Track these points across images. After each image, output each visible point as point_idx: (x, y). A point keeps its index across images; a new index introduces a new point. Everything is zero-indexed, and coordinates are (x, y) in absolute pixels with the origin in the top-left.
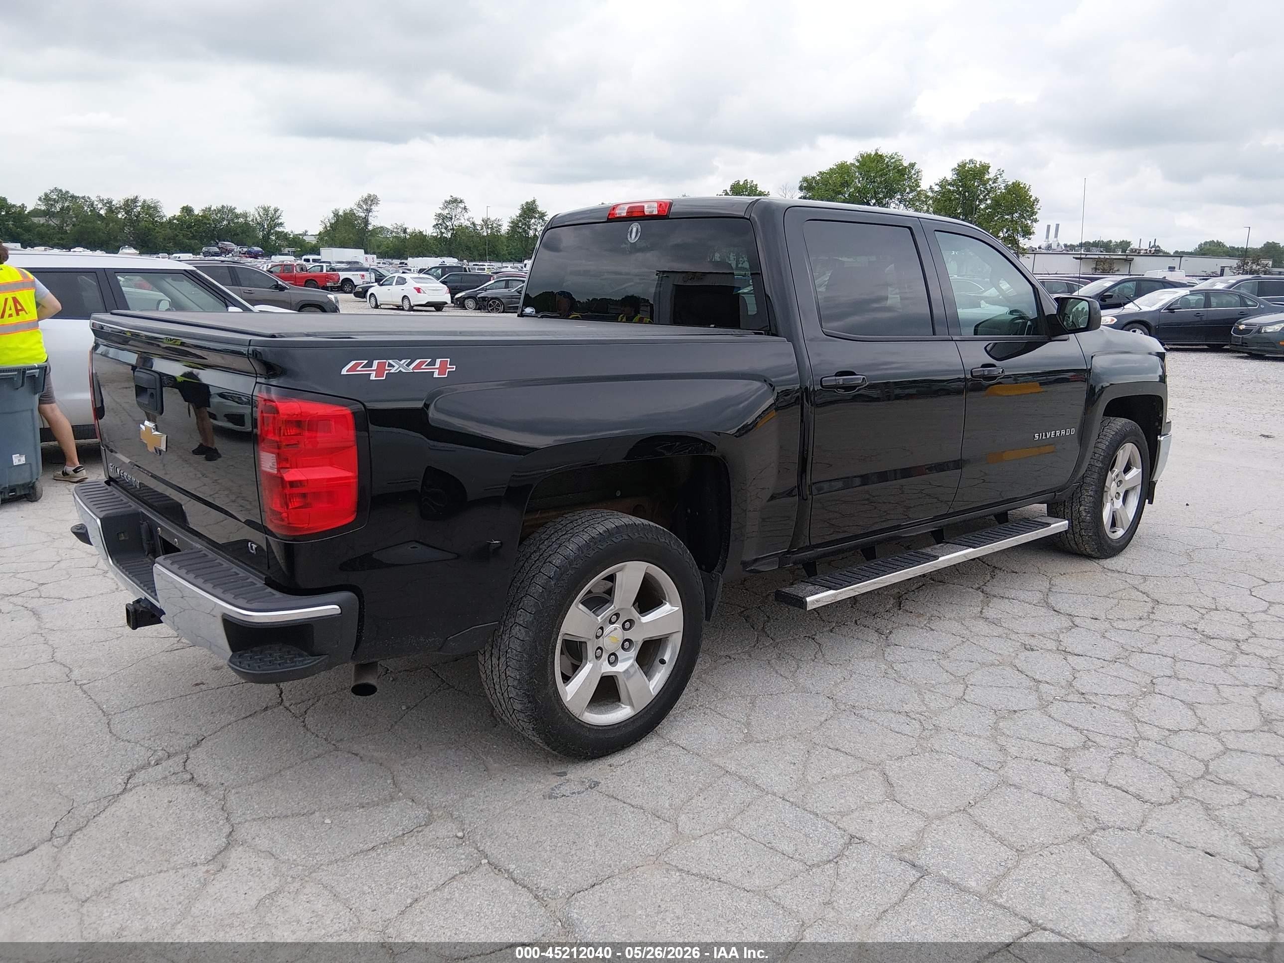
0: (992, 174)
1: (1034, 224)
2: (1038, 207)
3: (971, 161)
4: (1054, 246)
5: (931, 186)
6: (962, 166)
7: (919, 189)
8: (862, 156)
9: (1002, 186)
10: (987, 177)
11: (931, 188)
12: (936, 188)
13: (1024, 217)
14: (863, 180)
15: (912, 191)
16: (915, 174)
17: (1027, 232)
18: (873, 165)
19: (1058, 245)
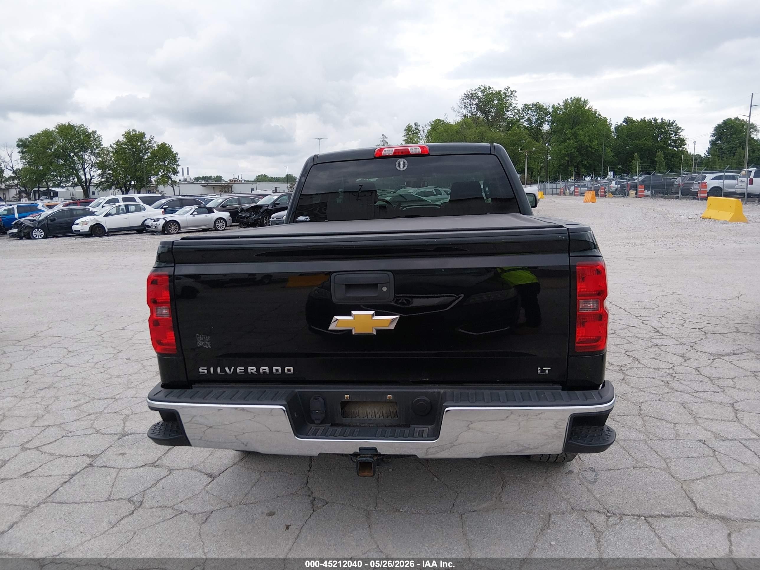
0: (147, 137)
1: (178, 167)
2: (178, 157)
3: (133, 131)
4: (188, 180)
5: (111, 145)
6: (128, 133)
7: (102, 147)
8: (60, 126)
9: (155, 145)
10: (144, 140)
11: (111, 146)
12: (115, 146)
13: (171, 163)
14: (63, 140)
15: (97, 148)
16: (97, 138)
17: (175, 172)
18: (69, 131)
19: (190, 179)
